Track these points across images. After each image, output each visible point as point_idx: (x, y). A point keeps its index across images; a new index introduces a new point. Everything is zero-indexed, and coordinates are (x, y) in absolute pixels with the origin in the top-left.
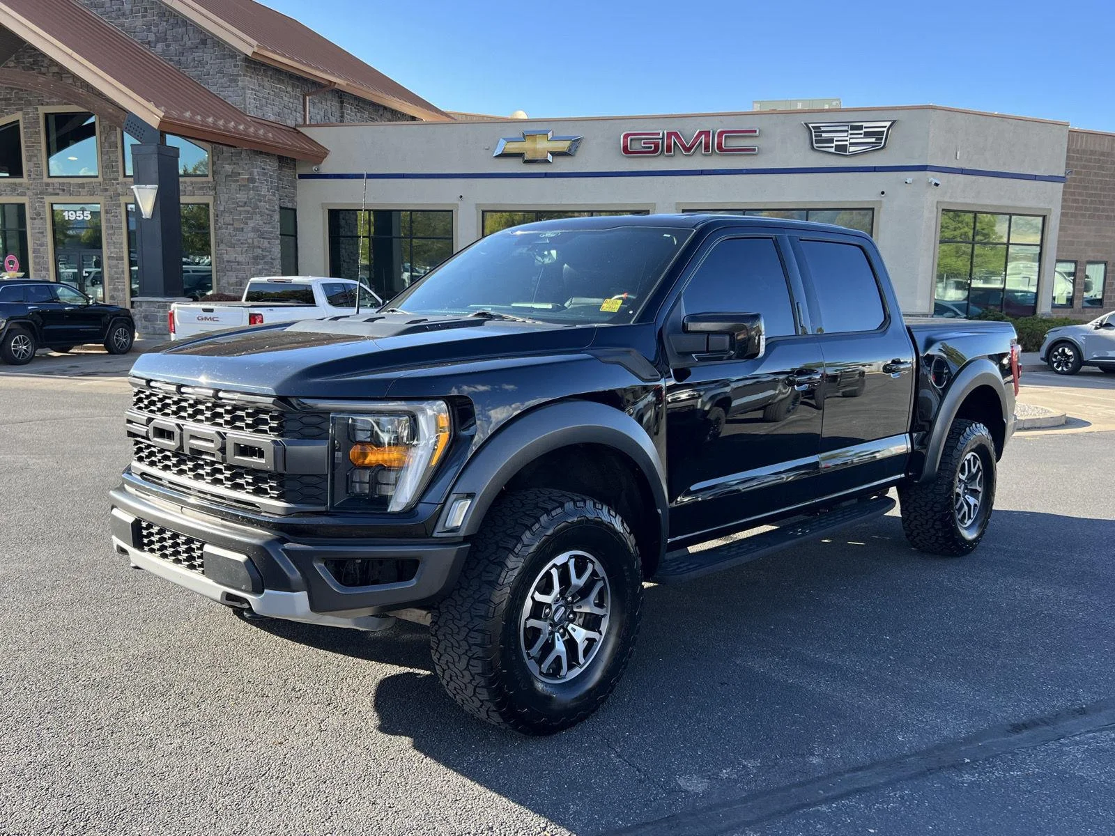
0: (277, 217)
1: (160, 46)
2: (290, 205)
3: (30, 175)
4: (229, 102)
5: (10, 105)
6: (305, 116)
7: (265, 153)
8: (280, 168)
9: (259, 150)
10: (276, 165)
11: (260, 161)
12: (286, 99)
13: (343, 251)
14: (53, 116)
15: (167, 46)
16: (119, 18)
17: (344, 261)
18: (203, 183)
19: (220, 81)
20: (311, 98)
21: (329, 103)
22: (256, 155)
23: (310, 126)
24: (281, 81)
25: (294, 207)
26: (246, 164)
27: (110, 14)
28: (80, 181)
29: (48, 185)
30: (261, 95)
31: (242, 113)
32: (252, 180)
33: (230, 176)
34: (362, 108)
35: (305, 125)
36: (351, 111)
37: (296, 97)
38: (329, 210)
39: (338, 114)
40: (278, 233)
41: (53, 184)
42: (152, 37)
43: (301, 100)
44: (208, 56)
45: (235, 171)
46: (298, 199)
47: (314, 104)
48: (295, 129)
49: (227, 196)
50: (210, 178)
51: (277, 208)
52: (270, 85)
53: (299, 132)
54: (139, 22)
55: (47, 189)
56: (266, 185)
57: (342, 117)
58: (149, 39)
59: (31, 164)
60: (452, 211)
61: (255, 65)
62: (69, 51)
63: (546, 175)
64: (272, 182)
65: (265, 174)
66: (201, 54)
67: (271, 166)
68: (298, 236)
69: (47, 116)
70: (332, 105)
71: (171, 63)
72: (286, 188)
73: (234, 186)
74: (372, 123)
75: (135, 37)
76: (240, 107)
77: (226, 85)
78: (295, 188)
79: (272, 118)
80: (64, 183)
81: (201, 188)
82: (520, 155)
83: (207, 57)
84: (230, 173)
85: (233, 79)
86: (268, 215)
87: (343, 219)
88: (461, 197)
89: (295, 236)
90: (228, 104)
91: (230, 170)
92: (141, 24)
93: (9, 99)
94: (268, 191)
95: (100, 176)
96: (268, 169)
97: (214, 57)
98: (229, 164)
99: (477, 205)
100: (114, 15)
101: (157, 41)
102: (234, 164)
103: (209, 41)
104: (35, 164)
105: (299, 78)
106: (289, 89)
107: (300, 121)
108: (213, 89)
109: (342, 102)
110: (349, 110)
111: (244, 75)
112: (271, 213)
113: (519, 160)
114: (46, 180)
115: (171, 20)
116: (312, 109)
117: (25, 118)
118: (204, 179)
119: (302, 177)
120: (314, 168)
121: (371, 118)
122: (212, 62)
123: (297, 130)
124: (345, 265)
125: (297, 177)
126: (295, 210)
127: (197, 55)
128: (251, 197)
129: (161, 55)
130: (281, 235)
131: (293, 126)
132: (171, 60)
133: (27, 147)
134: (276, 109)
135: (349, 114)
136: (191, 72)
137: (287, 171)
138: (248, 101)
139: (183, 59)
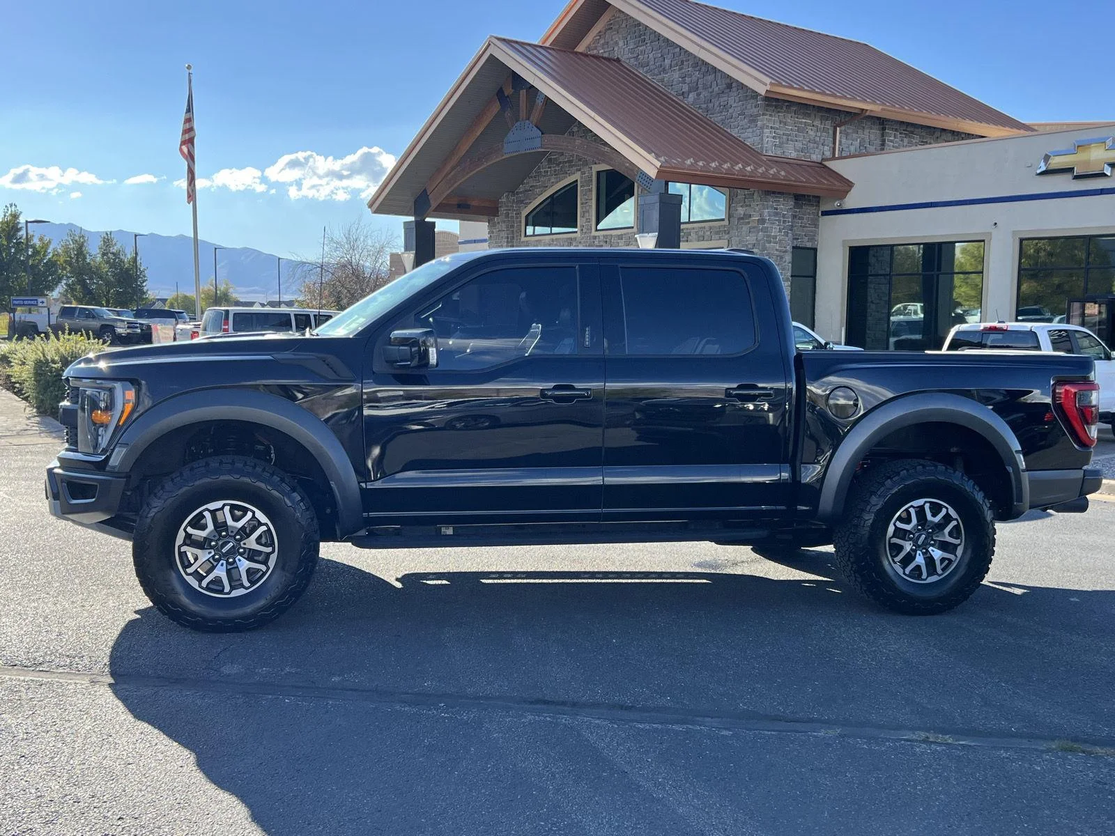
0: (788, 257)
1: (692, 96)
2: (809, 245)
3: (582, 230)
4: (748, 144)
5: (572, 167)
6: (834, 149)
7: (779, 193)
8: (797, 205)
9: (771, 190)
10: (791, 203)
11: (771, 201)
12: (810, 132)
13: (872, 291)
14: (605, 173)
15: (698, 95)
16: (660, 74)
17: (872, 302)
18: (719, 227)
19: (741, 123)
20: (843, 128)
21: (866, 131)
22: (768, 195)
23: (841, 158)
24: (807, 115)
25: (814, 246)
26: (757, 205)
27: (653, 71)
28: (619, 232)
29: (595, 237)
30: (782, 133)
31: (758, 152)
32: (762, 221)
33: (742, 218)
34: (912, 132)
35: (833, 158)
36: (895, 137)
37: (824, 130)
38: (850, 247)
39: (878, 142)
40: (789, 274)
41: (599, 236)
42: (686, 88)
43: (831, 132)
44: (732, 99)
45: (747, 213)
46: (819, 238)
47: (847, 134)
48: (820, 163)
49: (737, 239)
50: (726, 222)
51: (789, 248)
52: (791, 121)
53: (825, 166)
54: (676, 75)
55: (594, 242)
56: (778, 225)
57: (883, 144)
58: (683, 90)
59: (584, 219)
60: (983, 241)
61: (774, 102)
62: (593, 114)
63: (1102, 192)
64: (784, 222)
65: (776, 214)
66: (726, 98)
67: (785, 206)
68: (817, 277)
69: (598, 173)
70: (872, 134)
71: (700, 111)
72: (807, 227)
73: (745, 228)
74: (923, 147)
75: (672, 89)
76: (757, 147)
77: (746, 126)
78: (816, 226)
79: (794, 155)
80: (607, 235)
81: (717, 233)
82: (1071, 170)
83: (731, 102)
84: (742, 216)
85: (753, 120)
86: (777, 256)
87: (874, 256)
88: (996, 224)
89: (814, 277)
90: (747, 145)
91: (742, 213)
92: (677, 76)
93: (572, 161)
94: (780, 231)
95: (635, 227)
96: (782, 209)
97: (737, 99)
98: (742, 206)
99: (1014, 233)
100: (656, 71)
101: (690, 92)
102: (747, 206)
103: (734, 85)
104: (587, 219)
105: (829, 110)
106: (817, 123)
107: (828, 154)
108: (734, 132)
109: (884, 129)
110: (891, 135)
111: (763, 114)
112: (782, 254)
113: (1069, 176)
114: (594, 233)
115: (703, 69)
116: (844, 141)
117: (582, 178)
118: (722, 223)
119: (825, 213)
120: (836, 204)
121: (922, 142)
122: (735, 105)
123: (823, 165)
124: (873, 306)
125: (820, 214)
126: (815, 250)
127: (723, 99)
128: (759, 238)
129: (692, 105)
130: (792, 276)
131: (819, 160)
132: (700, 108)
133: (582, 204)
134: (799, 145)
135: (891, 141)
136: (717, 118)
137: (809, 210)
138: (766, 140)
139: (711, 105)
